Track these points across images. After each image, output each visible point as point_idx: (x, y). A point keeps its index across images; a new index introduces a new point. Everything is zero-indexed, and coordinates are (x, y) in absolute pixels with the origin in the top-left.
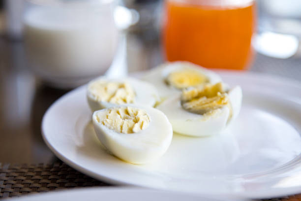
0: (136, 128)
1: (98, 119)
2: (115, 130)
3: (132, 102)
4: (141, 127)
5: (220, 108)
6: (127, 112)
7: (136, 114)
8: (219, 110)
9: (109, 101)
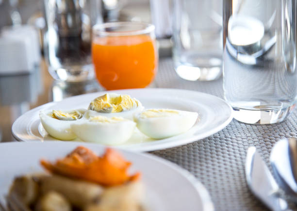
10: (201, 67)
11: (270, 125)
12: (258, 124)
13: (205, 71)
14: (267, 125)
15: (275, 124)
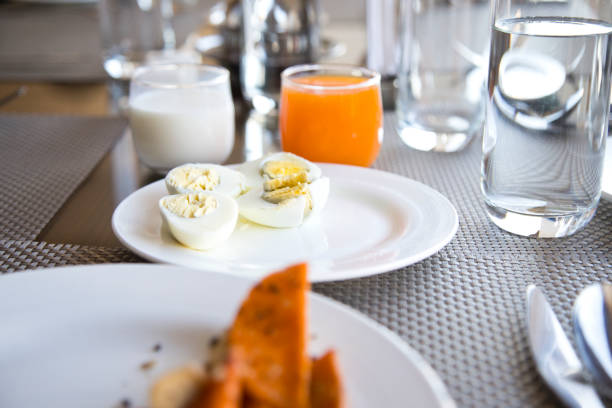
0: (199, 212)
1: (164, 204)
2: (177, 214)
3: (211, 189)
4: (204, 212)
5: (296, 197)
6: (197, 199)
7: (204, 200)
8: (294, 200)
9: (186, 187)
10: (439, 130)
11: (550, 239)
12: (535, 237)
13: (444, 137)
14: (546, 239)
15: (560, 238)
